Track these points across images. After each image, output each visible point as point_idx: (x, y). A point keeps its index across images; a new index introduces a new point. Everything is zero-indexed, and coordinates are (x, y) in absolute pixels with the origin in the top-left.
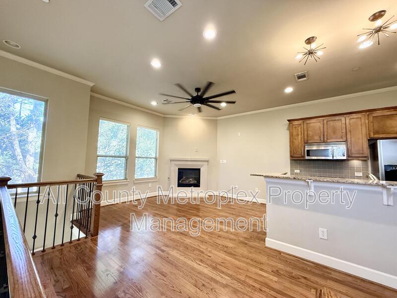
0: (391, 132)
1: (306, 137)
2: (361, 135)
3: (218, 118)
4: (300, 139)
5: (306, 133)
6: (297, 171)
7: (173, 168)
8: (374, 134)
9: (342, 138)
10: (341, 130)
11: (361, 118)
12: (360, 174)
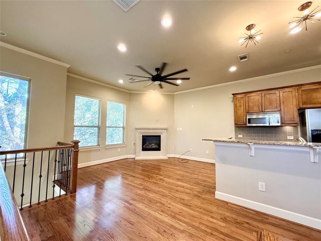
0: (316, 103)
1: (247, 108)
2: (292, 106)
3: (175, 93)
4: (242, 109)
5: (247, 104)
6: (241, 136)
7: (137, 136)
8: (303, 105)
9: (277, 108)
10: (276, 102)
11: (292, 91)
12: (292, 138)
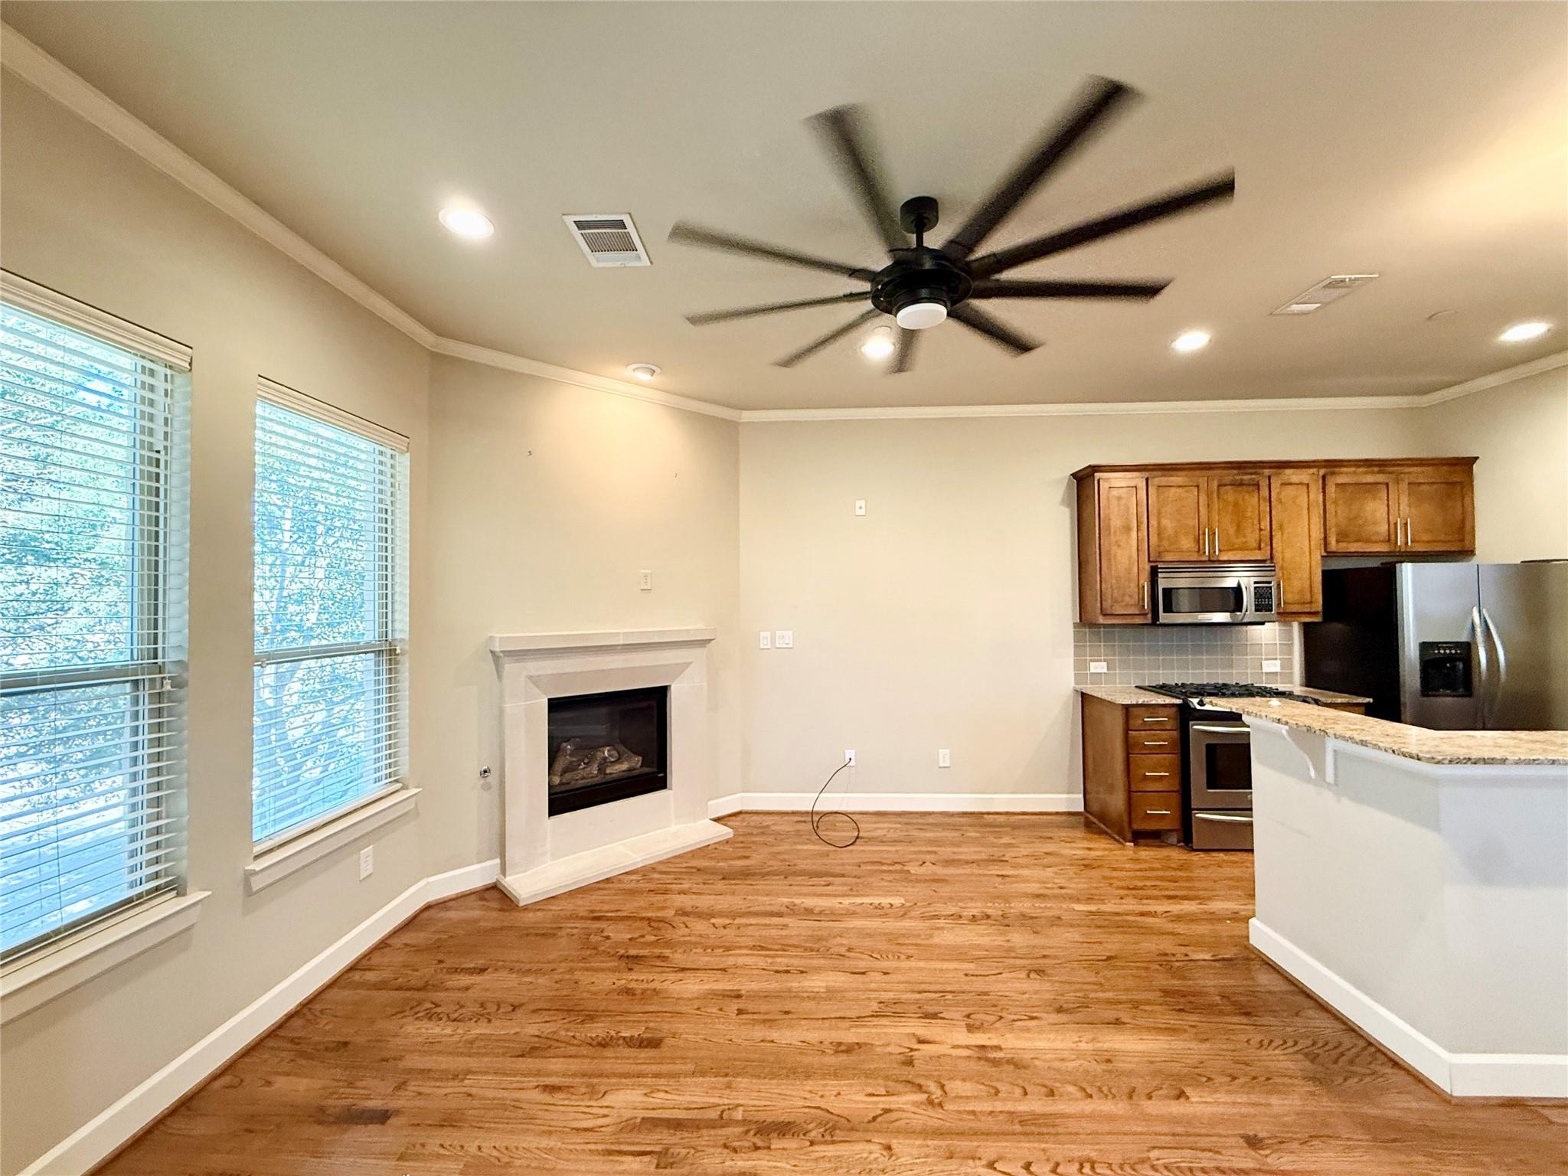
0: (1374, 538)
1: (1154, 540)
2: (1306, 543)
5: (1153, 522)
6: (1098, 667)
8: (1338, 541)
9: (1260, 549)
10: (1256, 522)
11: (1308, 485)
12: (1275, 665)
